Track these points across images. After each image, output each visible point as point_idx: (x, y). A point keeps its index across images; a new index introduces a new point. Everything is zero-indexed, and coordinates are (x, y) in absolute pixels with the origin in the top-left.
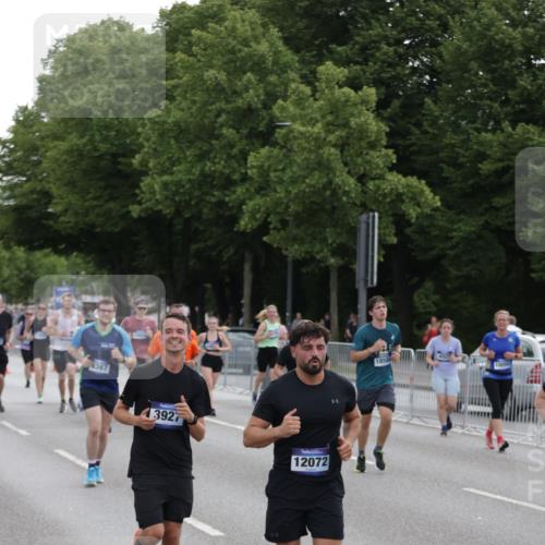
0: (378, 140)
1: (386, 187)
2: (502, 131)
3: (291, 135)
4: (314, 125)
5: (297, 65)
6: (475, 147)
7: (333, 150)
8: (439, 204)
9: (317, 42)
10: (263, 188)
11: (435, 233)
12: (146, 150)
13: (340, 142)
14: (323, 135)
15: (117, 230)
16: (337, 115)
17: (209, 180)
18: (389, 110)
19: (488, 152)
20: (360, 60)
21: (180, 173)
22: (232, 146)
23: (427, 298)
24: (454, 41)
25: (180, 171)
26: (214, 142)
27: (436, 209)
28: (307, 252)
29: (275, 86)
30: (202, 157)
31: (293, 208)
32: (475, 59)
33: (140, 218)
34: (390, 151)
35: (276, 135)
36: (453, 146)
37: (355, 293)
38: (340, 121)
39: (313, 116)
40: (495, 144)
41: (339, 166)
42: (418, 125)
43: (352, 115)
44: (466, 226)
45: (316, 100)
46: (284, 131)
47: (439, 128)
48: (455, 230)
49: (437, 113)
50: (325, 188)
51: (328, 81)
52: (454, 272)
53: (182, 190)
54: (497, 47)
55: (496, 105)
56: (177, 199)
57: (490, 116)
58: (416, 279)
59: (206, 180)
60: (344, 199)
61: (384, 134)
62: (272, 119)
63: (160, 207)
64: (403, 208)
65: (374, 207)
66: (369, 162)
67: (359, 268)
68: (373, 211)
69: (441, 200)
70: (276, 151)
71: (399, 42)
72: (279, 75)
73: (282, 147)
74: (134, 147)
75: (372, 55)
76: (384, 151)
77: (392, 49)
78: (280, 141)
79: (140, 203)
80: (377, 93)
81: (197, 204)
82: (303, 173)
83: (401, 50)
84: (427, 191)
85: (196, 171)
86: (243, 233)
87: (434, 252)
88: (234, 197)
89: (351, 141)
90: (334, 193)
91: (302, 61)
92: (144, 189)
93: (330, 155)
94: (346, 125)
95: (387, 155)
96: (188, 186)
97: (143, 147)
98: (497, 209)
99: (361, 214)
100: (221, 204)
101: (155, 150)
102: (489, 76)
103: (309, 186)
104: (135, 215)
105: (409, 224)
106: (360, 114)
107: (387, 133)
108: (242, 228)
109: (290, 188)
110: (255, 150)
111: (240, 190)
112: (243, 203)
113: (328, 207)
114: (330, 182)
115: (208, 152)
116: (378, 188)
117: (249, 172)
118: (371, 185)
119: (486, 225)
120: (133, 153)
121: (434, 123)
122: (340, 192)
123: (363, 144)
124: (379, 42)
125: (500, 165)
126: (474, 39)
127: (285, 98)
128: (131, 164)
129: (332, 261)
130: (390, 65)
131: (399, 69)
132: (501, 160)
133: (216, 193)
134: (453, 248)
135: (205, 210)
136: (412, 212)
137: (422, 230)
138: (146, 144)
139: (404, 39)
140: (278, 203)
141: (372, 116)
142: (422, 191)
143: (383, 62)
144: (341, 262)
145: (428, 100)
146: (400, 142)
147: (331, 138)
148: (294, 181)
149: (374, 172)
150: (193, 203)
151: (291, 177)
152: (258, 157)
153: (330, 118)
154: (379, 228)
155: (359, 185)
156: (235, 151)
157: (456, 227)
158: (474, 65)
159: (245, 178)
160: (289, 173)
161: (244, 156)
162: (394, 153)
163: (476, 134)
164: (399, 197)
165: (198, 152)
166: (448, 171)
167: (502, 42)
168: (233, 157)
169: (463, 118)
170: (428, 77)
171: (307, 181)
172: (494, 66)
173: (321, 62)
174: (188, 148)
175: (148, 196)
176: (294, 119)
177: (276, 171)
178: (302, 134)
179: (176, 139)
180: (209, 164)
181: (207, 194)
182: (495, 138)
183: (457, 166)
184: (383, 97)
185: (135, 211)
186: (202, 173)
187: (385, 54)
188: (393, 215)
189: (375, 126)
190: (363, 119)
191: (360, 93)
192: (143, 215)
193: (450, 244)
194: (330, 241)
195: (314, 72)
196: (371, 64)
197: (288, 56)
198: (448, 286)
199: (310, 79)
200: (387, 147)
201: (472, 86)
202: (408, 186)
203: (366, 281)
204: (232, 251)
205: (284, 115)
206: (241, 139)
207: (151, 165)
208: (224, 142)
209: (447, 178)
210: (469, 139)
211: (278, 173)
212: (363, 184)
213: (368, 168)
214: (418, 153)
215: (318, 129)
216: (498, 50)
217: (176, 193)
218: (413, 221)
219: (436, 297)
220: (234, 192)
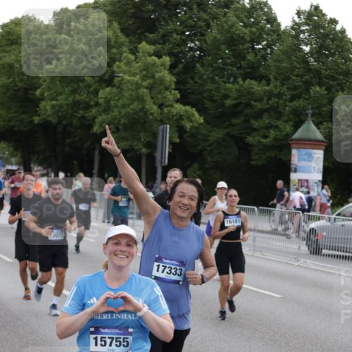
0: (170, 86)
1: (174, 111)
2: (238, 83)
3: (123, 82)
4: (135, 77)
5: (127, 44)
6: (223, 91)
7: (145, 90)
8: (202, 121)
9: (139, 32)
10: (107, 110)
11: (200, 137)
12: (43, 87)
13: (149, 86)
14: (140, 82)
15: (26, 129)
16: (148, 71)
17: (77, 104)
18: (177, 70)
19: (230, 94)
20: (161, 42)
21: (62, 100)
22: (90, 86)
23: (194, 173)
24: (213, 33)
25: (61, 99)
26: (81, 84)
27: (201, 124)
28: (130, 146)
29: (115, 54)
30: (74, 92)
31: (123, 121)
32: (224, 44)
33: (39, 124)
34: (177, 92)
35: (115, 81)
36: (211, 90)
37: (155, 169)
38: (149, 75)
39: (136, 71)
40: (234, 90)
41: (148, 99)
42: (192, 78)
43: (157, 72)
44: (217, 134)
45: (137, 63)
46: (119, 79)
47: (204, 80)
48: (210, 136)
49: (203, 72)
50: (141, 110)
51: (143, 53)
52: (209, 159)
53: (62, 110)
54: (236, 38)
55: (235, 69)
56: (60, 114)
57: (231, 75)
58: (189, 162)
59: (76, 105)
60: (151, 117)
61: (173, 83)
62: (113, 72)
63: (50, 119)
64: (183, 122)
65: (167, 122)
66: (165, 98)
67: (158, 155)
68: (166, 124)
69: (204, 119)
70: (114, 90)
71: (183, 33)
72: (117, 49)
73: (117, 88)
74: (36, 85)
75: (169, 40)
76: (173, 92)
77: (179, 37)
78: (117, 84)
79: (39, 115)
80: (170, 61)
81: (71, 117)
82: (128, 102)
83: (183, 38)
84: (196, 114)
85: (71, 99)
86: (96, 134)
87: (199, 148)
88: (90, 114)
89: (155, 85)
90: (145, 113)
91: (130, 42)
92: (42, 108)
93: (144, 92)
94: (153, 77)
95: (175, 94)
96: (65, 107)
97: (42, 85)
98: (234, 125)
99: (160, 125)
100: (83, 117)
101: (49, 87)
102: (231, 53)
103: (132, 109)
104: (36, 122)
105: (186, 132)
106: (161, 71)
107: (175, 82)
108: (95, 131)
109: (122, 110)
110: (103, 89)
111: (94, 111)
112: (95, 118)
113: (142, 121)
114: (143, 108)
115: (77, 89)
116: (170, 112)
117: (99, 101)
118: (166, 110)
119: (228, 134)
120: (36, 89)
121: (201, 78)
122: (148, 113)
123: (162, 87)
124: (172, 33)
125: (236, 101)
126: (224, 33)
127: (120, 61)
128: (35, 94)
129: (144, 150)
130: (178, 45)
131: (182, 47)
132: (236, 99)
133: (81, 112)
134: (209, 146)
135: (75, 121)
136: (188, 125)
137: (193, 135)
138: (44, 83)
139: (185, 32)
140: (114, 118)
141: (167, 72)
142: (193, 114)
143: (174, 43)
144: (148, 151)
145: (198, 65)
146: (182, 87)
147: (145, 84)
148: (124, 106)
149: (168, 103)
150: (68, 116)
151: (122, 104)
152: (105, 92)
153: (144, 73)
154: (170, 133)
155: (159, 110)
156: (91, 89)
157: (211, 134)
158: (223, 47)
159: (97, 104)
160: (121, 102)
161: (97, 92)
162: (180, 93)
163: (223, 84)
164: (181, 117)
165: (71, 89)
166: (208, 104)
167: (239, 36)
168: (91, 92)
169: (217, 75)
170: (198, 53)
171: (131, 107)
172: (234, 48)
173: (140, 43)
174: (67, 86)
175: (43, 112)
176: (124, 73)
177: (114, 100)
178: (129, 81)
179: (60, 81)
180: (77, 96)
181: (76, 112)
182: (234, 87)
183: (213, 101)
184: (173, 62)
185: (36, 119)
186: (74, 101)
187: (175, 39)
188: (178, 127)
189: (169, 78)
190: (162, 74)
191: (161, 60)
192: (41, 122)
193: (207, 143)
194: (143, 140)
195: (136, 48)
196: (167, 44)
197: (123, 38)
198: (206, 166)
199: (134, 51)
200: (175, 90)
201: (222, 58)
202: (186, 111)
203: (162, 163)
204: (88, 144)
205: (119, 70)
206: (95, 83)
207: (46, 95)
208: (86, 84)
209: (206, 108)
210: (219, 87)
211: (115, 102)
212: (162, 109)
213: (164, 101)
214: (192, 93)
215: (137, 78)
216: (237, 40)
217: (59, 111)
218: (188, 130)
219: (199, 172)
220: (91, 111)
